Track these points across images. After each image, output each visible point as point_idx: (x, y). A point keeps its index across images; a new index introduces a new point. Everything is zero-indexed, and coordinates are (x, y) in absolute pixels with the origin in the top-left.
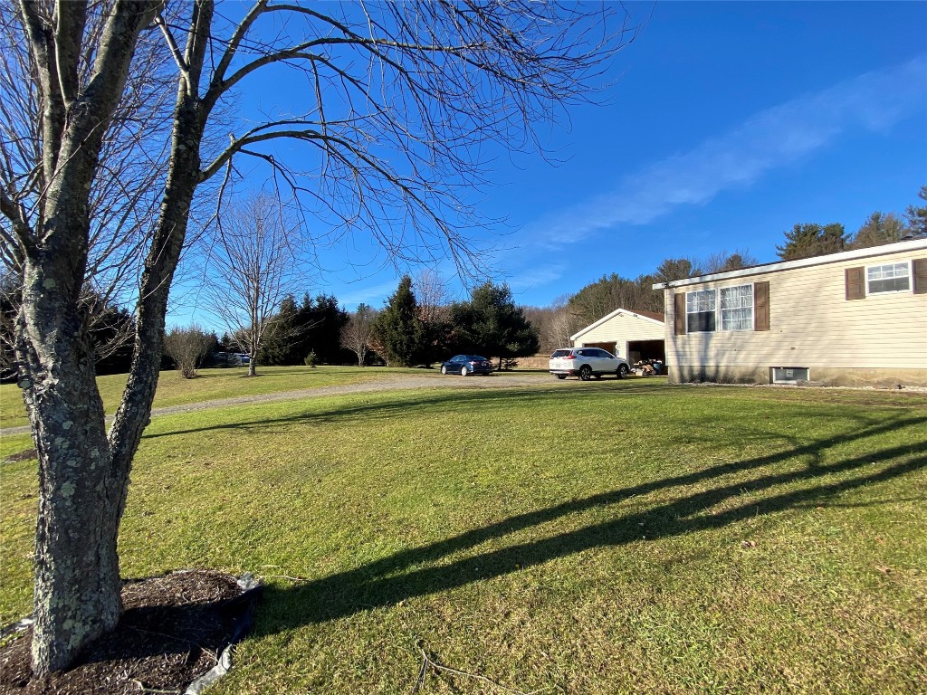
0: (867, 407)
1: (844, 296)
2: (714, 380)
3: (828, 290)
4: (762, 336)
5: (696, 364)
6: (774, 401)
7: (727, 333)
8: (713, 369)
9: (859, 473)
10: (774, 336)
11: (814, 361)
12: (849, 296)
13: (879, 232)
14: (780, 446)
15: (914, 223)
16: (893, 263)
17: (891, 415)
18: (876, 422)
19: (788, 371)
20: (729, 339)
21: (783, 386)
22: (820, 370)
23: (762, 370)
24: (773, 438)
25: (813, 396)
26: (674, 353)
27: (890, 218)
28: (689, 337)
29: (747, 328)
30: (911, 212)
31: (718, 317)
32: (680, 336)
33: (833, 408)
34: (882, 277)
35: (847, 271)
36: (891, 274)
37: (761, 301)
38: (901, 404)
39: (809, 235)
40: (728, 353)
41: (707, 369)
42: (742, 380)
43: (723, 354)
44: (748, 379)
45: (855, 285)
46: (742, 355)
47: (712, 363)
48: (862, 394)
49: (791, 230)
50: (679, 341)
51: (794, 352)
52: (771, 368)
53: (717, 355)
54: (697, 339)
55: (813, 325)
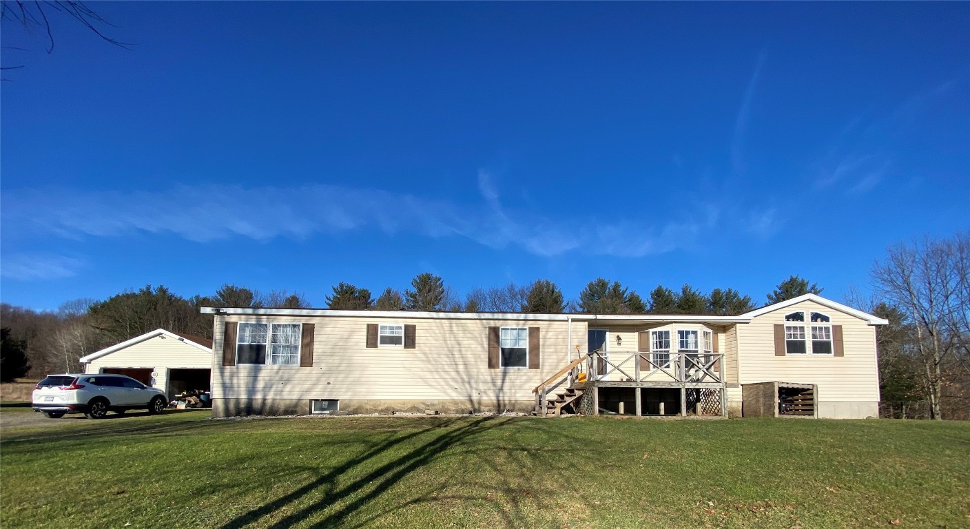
0: (373, 431)
1: (365, 344)
2: (260, 412)
3: (355, 338)
4: (306, 372)
5: (243, 397)
6: (308, 432)
7: (276, 367)
8: (260, 401)
9: (361, 493)
10: (314, 372)
11: (343, 395)
12: (368, 346)
13: (390, 302)
14: (305, 479)
15: (408, 300)
16: (394, 325)
17: (385, 437)
18: (375, 444)
19: (324, 403)
20: (277, 373)
21: (319, 416)
22: (346, 402)
23: (304, 402)
24: (300, 471)
25: (339, 425)
26: (220, 385)
27: (396, 293)
28: (237, 368)
29: (294, 363)
30: (407, 293)
31: (269, 350)
32: (228, 367)
33: (350, 435)
34: (387, 334)
35: (368, 325)
36: (392, 332)
37: (307, 340)
38: (393, 427)
39: (349, 293)
40: (275, 386)
41: (254, 402)
42: (286, 412)
43: (271, 387)
44: (291, 410)
45: (373, 337)
46: (288, 388)
47: (259, 397)
48: (371, 420)
49: (336, 286)
50: (227, 373)
51: (329, 386)
52: (311, 400)
53: (265, 387)
54: (246, 371)
55: (344, 365)
